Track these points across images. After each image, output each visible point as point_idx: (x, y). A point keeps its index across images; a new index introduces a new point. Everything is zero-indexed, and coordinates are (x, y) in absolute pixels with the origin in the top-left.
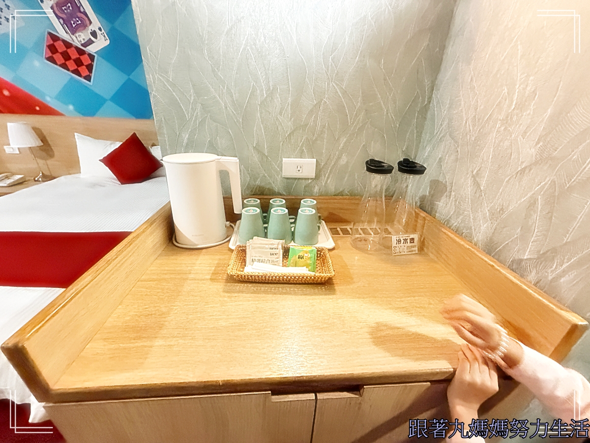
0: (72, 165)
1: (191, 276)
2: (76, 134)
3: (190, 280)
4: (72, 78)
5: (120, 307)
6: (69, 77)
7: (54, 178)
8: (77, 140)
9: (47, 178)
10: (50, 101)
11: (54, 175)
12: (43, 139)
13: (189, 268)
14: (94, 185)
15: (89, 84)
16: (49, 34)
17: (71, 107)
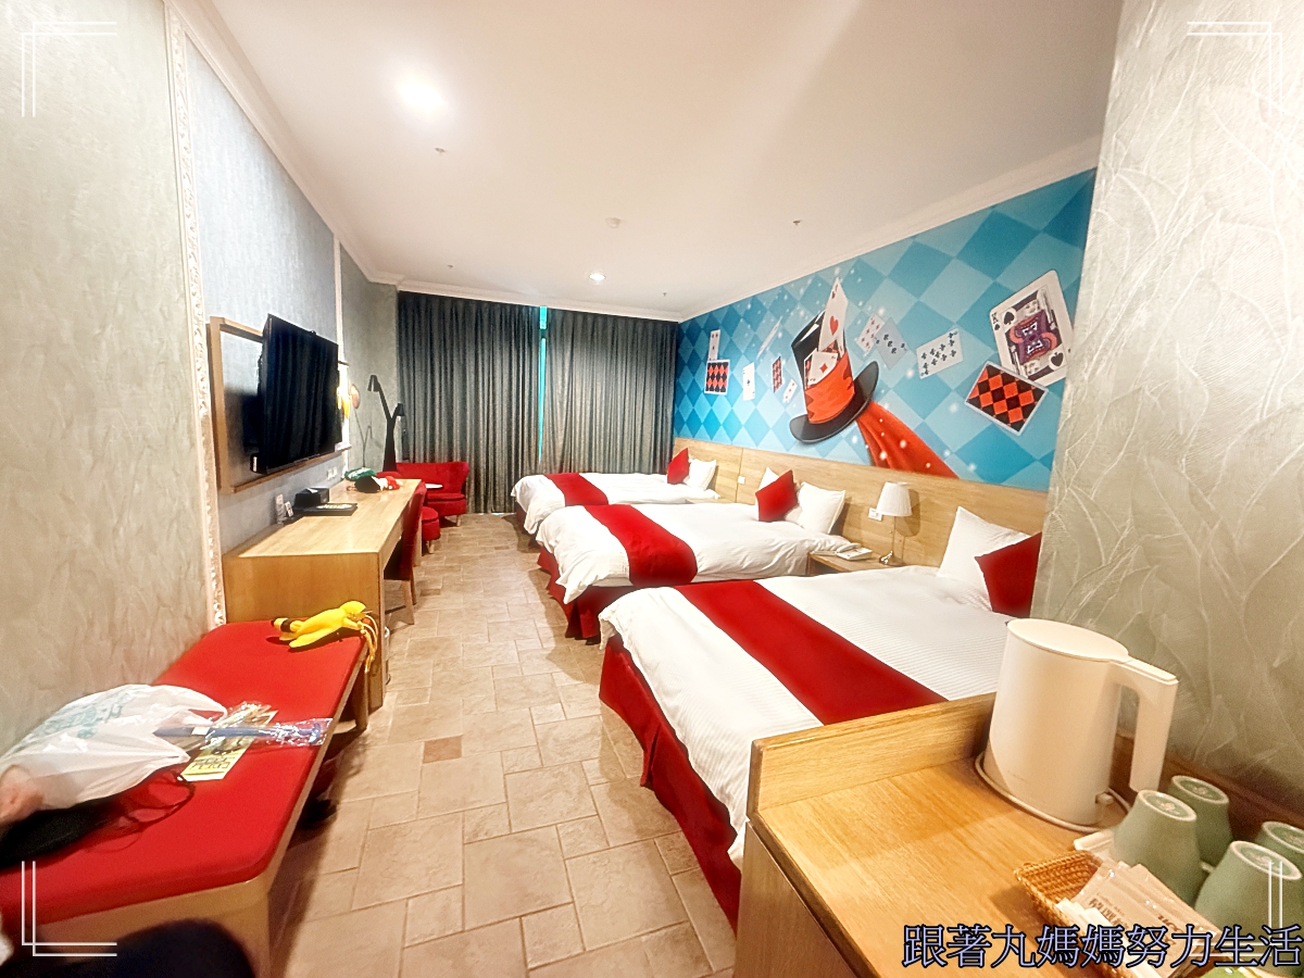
0: (934, 552)
1: (961, 831)
2: (960, 508)
3: (954, 835)
4: (994, 424)
5: (849, 790)
6: (990, 424)
7: (903, 564)
8: (957, 518)
9: (897, 562)
10: (948, 458)
11: (906, 560)
12: (915, 509)
13: (967, 818)
14: (948, 596)
15: (1015, 436)
16: (989, 368)
17: (972, 467)
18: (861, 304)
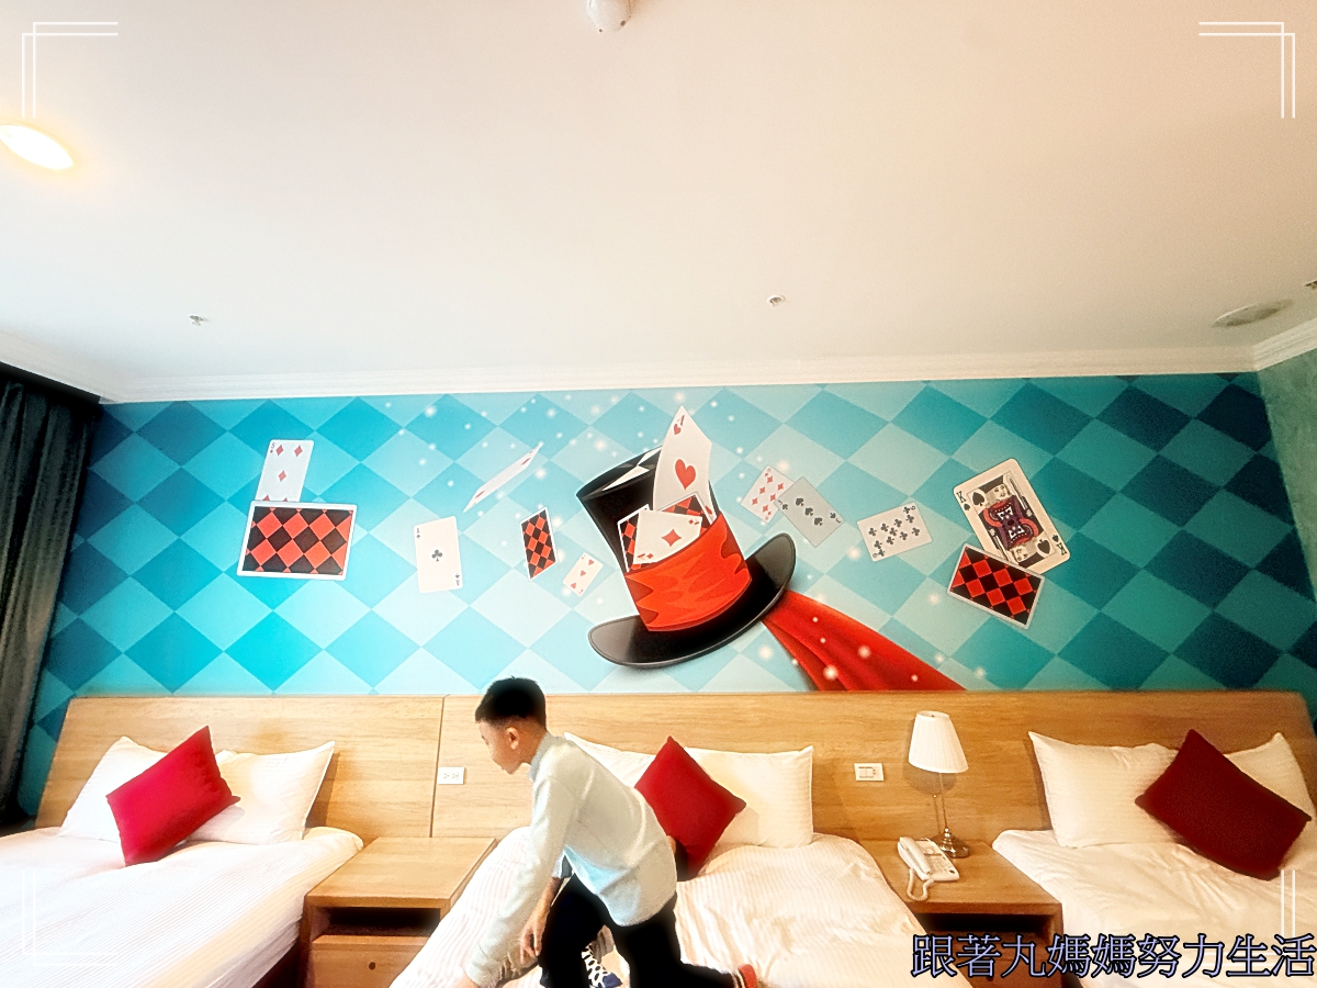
4: (993, 618)
6: (987, 617)
15: (1022, 628)
16: (968, 551)
17: (980, 673)
18: (740, 450)
